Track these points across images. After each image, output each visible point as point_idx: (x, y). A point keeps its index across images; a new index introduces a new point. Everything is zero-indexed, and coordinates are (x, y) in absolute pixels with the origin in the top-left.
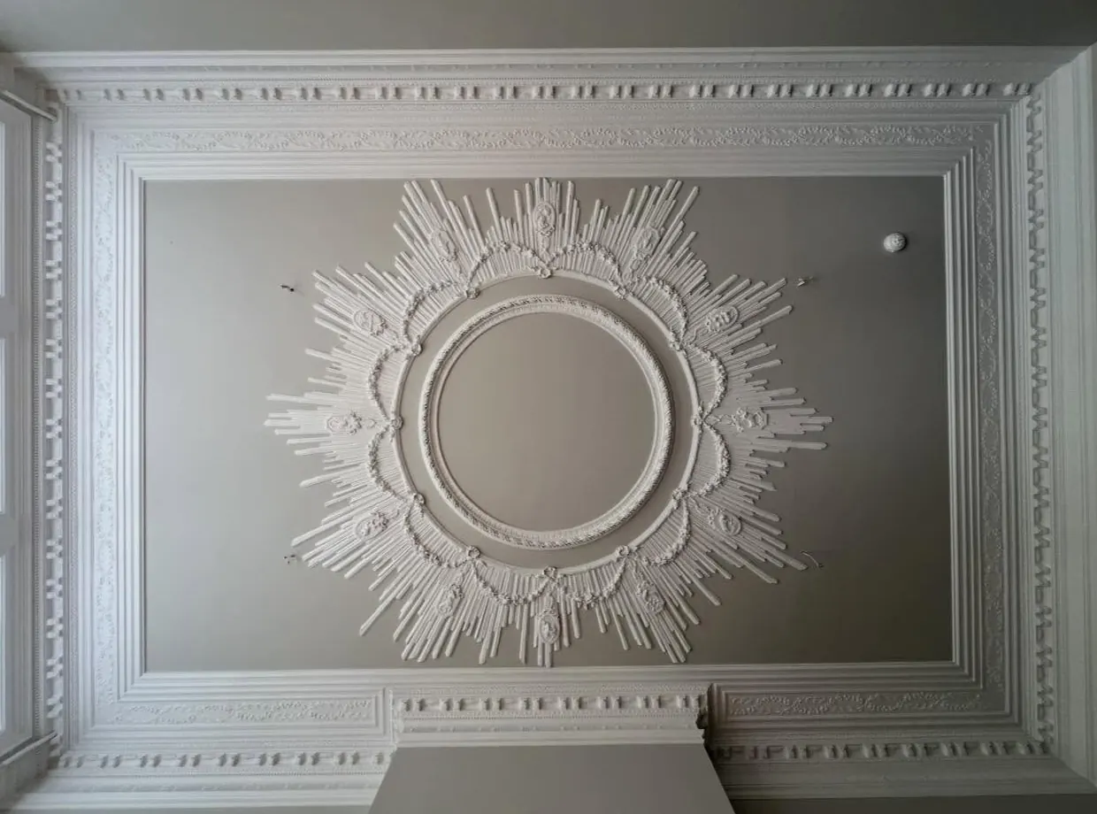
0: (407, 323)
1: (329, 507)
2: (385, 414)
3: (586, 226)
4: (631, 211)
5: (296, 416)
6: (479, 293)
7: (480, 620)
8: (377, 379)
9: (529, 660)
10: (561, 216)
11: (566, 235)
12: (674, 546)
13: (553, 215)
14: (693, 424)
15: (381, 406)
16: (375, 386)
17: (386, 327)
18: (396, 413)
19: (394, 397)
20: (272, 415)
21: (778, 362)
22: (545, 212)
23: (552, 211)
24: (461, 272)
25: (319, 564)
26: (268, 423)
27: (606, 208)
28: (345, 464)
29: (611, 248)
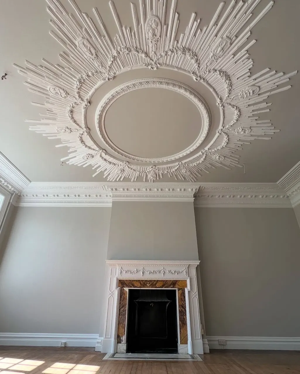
0: (78, 93)
1: (69, 152)
2: (80, 127)
3: (182, 35)
4: (216, 23)
6: (114, 77)
7: (131, 175)
8: (72, 115)
9: (147, 180)
10: (165, 27)
11: (168, 42)
12: (198, 162)
13: (159, 27)
14: (217, 132)
15: (78, 125)
16: (72, 118)
17: (68, 94)
18: (86, 128)
19: (83, 122)
20: (31, 127)
21: (268, 110)
22: (154, 26)
23: (159, 24)
24: (102, 66)
25: (73, 164)
27: (199, 21)
28: (70, 141)
29: (197, 52)
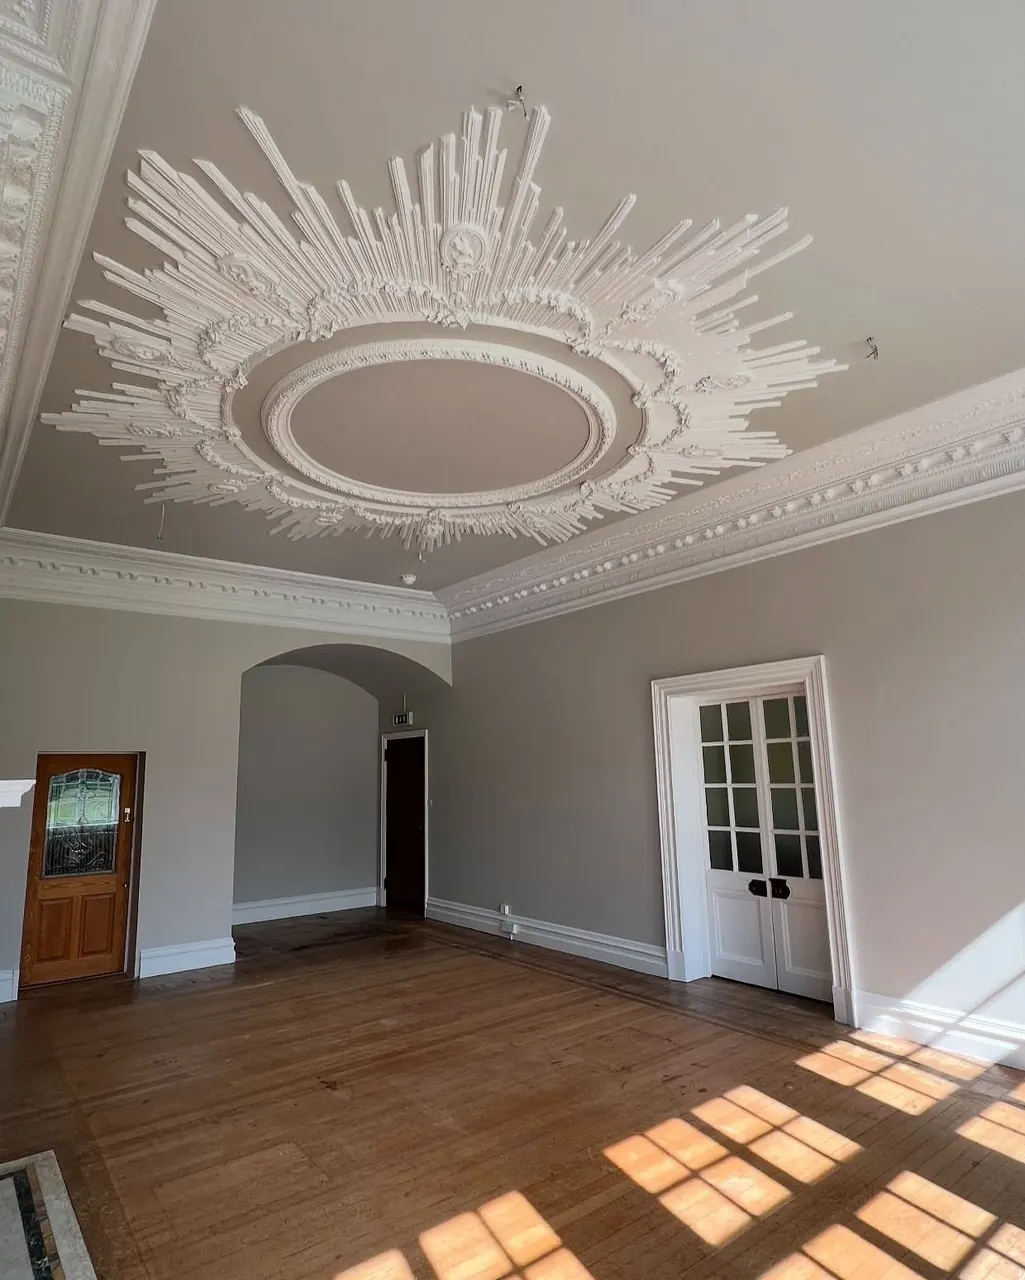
1: (554, 213)
5: (738, 254)
20: (785, 226)
25: (461, 131)
26: (783, 213)
